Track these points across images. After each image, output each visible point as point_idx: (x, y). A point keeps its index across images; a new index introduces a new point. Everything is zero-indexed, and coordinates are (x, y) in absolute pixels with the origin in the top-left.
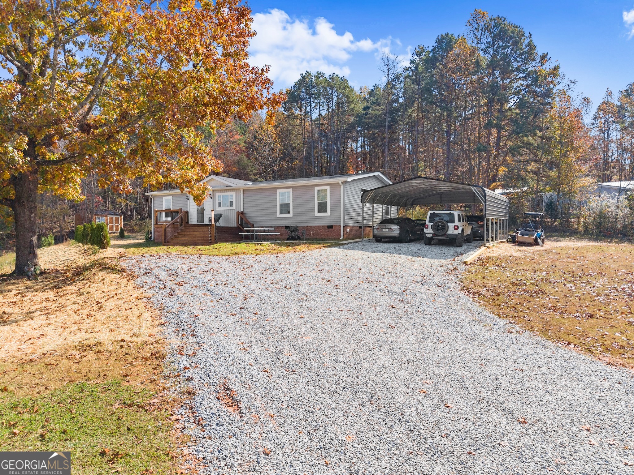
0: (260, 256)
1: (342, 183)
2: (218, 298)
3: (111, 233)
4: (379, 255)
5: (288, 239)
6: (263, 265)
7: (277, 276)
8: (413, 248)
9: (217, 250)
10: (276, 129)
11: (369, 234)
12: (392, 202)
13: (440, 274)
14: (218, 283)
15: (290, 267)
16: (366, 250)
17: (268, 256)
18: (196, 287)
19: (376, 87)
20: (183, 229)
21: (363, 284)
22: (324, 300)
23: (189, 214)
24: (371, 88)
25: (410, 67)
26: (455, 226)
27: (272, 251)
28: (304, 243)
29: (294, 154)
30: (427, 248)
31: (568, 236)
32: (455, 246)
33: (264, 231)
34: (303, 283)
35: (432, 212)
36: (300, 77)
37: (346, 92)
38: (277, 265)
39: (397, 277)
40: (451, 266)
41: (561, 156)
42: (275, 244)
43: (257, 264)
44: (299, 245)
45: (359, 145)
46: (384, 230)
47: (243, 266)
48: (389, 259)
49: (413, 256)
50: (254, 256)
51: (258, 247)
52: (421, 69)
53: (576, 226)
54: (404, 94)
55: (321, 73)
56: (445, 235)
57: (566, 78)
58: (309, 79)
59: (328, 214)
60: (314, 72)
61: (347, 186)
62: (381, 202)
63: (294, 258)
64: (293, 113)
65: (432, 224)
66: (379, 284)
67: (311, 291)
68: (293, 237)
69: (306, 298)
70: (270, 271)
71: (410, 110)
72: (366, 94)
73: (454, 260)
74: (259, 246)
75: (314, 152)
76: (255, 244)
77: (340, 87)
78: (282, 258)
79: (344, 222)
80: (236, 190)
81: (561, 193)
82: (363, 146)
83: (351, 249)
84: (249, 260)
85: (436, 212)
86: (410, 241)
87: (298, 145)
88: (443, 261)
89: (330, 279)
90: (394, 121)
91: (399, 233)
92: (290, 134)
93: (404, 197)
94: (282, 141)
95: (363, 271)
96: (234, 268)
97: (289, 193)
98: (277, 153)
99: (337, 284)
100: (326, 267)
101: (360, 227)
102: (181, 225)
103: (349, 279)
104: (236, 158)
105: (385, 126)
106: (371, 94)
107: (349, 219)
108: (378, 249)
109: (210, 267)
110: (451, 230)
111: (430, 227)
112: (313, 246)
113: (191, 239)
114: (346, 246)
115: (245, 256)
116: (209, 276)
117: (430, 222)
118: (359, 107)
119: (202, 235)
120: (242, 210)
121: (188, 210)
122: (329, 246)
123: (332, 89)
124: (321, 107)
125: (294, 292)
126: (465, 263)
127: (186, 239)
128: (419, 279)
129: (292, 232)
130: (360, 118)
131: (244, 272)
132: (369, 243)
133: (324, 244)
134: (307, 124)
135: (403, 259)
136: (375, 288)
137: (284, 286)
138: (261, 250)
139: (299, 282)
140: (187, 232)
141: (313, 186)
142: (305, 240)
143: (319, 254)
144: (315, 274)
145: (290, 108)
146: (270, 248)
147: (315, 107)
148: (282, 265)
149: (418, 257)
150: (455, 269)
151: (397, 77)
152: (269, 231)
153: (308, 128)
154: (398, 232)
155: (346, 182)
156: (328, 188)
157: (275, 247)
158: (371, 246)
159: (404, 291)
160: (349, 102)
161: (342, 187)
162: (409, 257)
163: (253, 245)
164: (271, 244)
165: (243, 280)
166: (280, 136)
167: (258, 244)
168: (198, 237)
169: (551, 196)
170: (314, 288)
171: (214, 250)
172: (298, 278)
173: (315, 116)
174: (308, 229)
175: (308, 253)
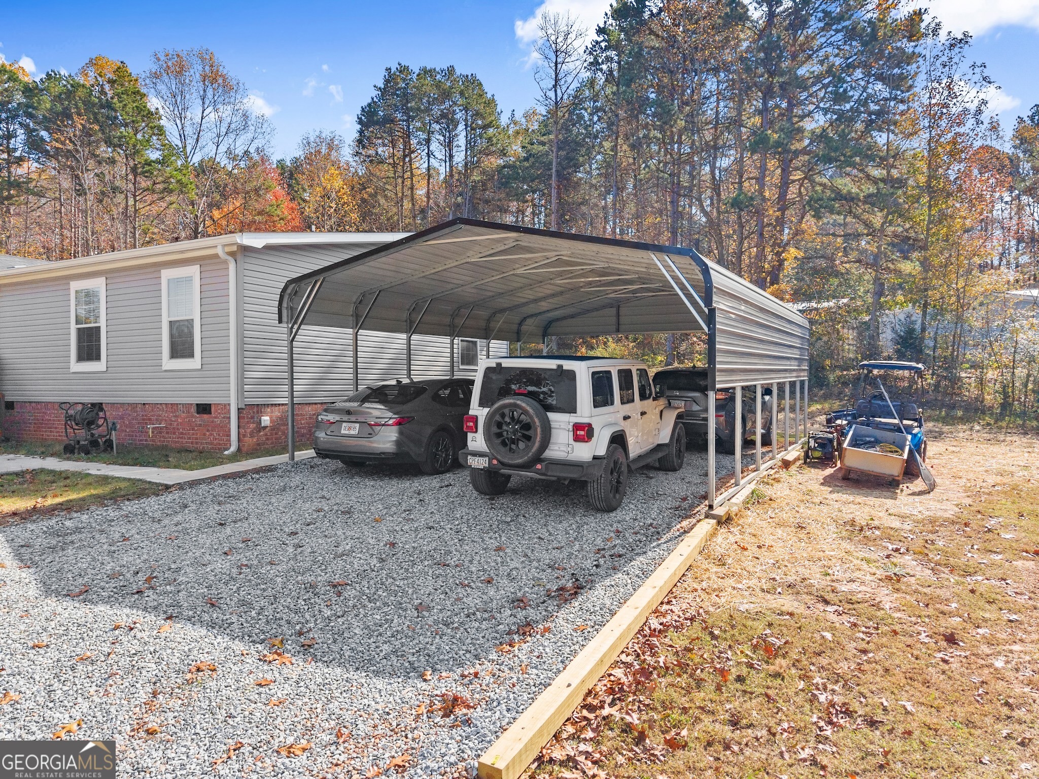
1: (230, 253)
26: (577, 427)
41: (930, 222)
46: (344, 428)
53: (974, 391)
56: (534, 461)
59: (197, 362)
60: (415, 68)
61: (250, 264)
65: (492, 411)
68: (78, 443)
79: (241, 391)
81: (930, 310)
97: (98, 292)
105: (552, 173)
110: (562, 443)
117: (482, 404)
129: (81, 423)
141: (158, 266)
156: (194, 272)
161: (232, 266)
169: (909, 316)
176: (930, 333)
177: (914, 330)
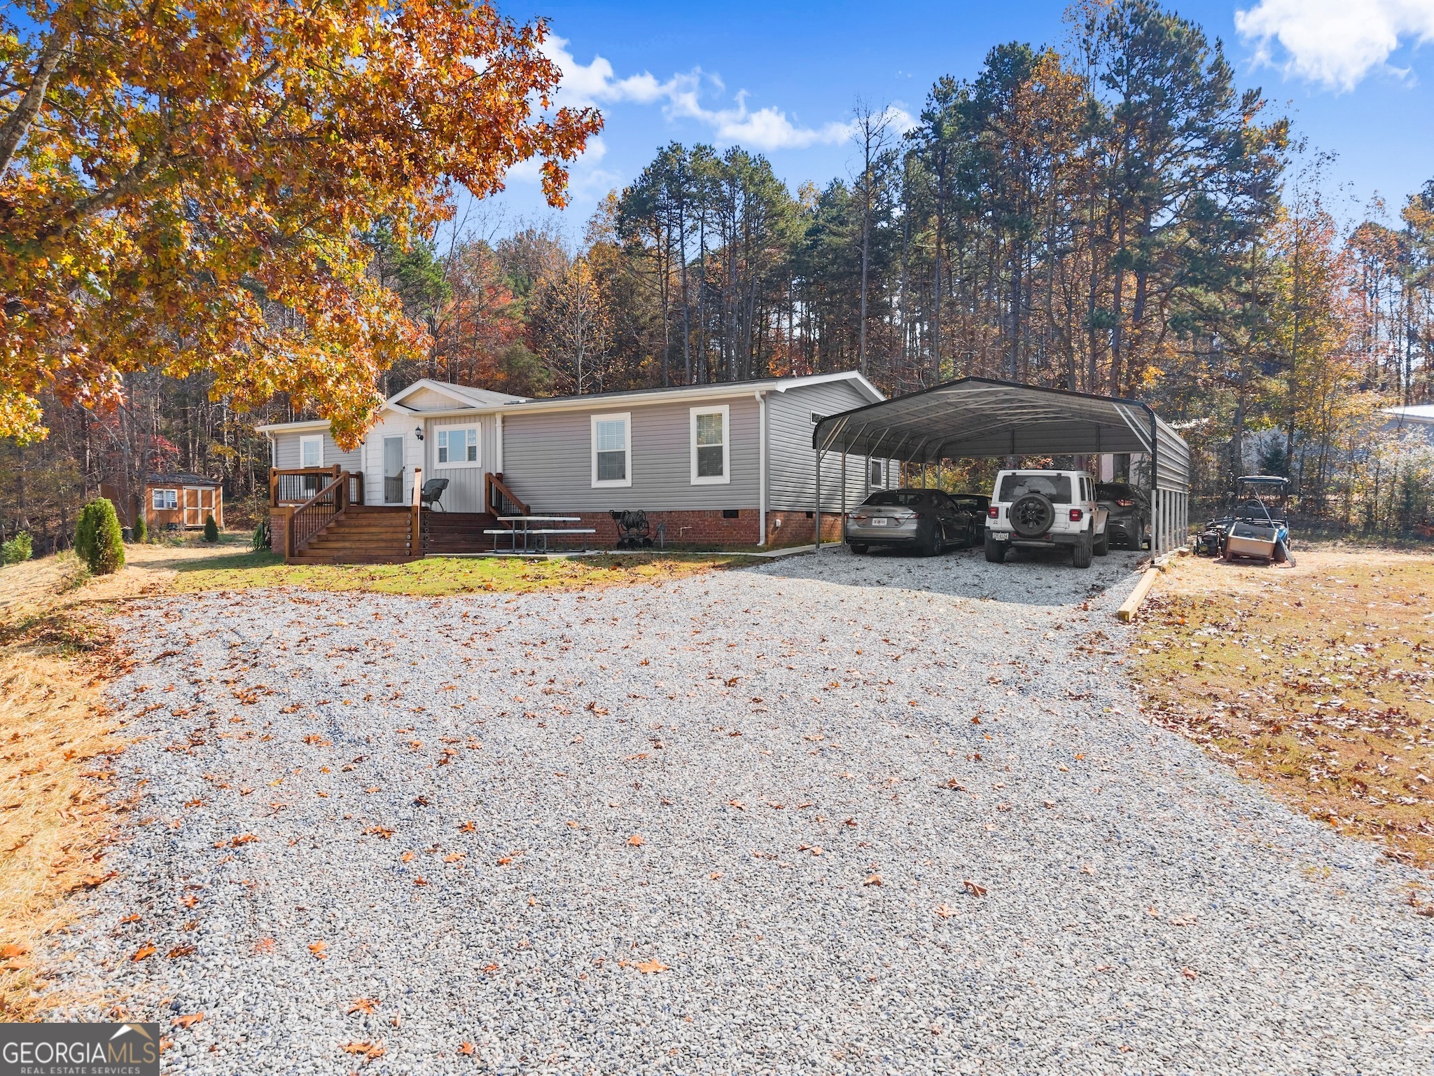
0: (529, 597)
1: (762, 397)
2: (351, 754)
3: (190, 529)
4: (871, 592)
5: (620, 546)
6: (533, 625)
7: (574, 664)
8: (959, 571)
9: (414, 577)
10: (599, 284)
11: (830, 533)
12: (891, 450)
13: (1061, 654)
14: (372, 691)
15: (612, 633)
16: (833, 577)
17: (556, 595)
18: (296, 707)
19: (836, 185)
20: (343, 518)
21: (838, 691)
22: (715, 758)
23: (366, 481)
24: (825, 188)
25: (921, 129)
26: (1072, 512)
27: (567, 581)
28: (659, 558)
29: (643, 340)
30: (995, 573)
31: (1328, 538)
32: (1069, 566)
33: (554, 525)
34: (648, 691)
35: (1009, 473)
36: (655, 155)
37: (767, 191)
38: (577, 627)
39: (939, 665)
40: (1085, 626)
41: (1296, 341)
42: (579, 559)
43: (516, 622)
44: (646, 563)
45: (796, 321)
46: (875, 522)
47: (473, 629)
48: (902, 604)
49: (967, 594)
50: (512, 595)
51: (530, 569)
52: (948, 129)
53: (1340, 512)
54: (905, 199)
55: (705, 148)
56: (1045, 535)
57: (1310, 148)
58: (679, 161)
59: (725, 478)
60: (689, 146)
61: (775, 405)
62: (864, 448)
63: (630, 601)
64: (639, 244)
65: (1009, 504)
66: (891, 692)
67: (674, 723)
68: (631, 540)
69: (653, 753)
70: (552, 645)
71: (920, 236)
72: (813, 200)
73: (1085, 609)
74: (535, 565)
75: (689, 338)
76: (524, 559)
77: (751, 179)
78: (595, 604)
79: (767, 500)
80: (484, 417)
81: (1296, 431)
82: (805, 324)
83: (791, 574)
84: (494, 609)
85: (1019, 472)
86: (945, 551)
87: (653, 319)
88: (1055, 610)
89: (735, 673)
90: (882, 261)
91: (917, 531)
92: (632, 293)
93: (921, 436)
94: (612, 311)
95: (832, 644)
96: (441, 637)
97: (622, 424)
98: (602, 338)
99: (756, 693)
100: (721, 632)
101: (809, 514)
102: (339, 508)
103: (794, 675)
104: (502, 351)
105: (860, 274)
106: (824, 201)
107: (780, 493)
108: (864, 574)
109: (368, 634)
110: (1062, 523)
111: (1002, 513)
112: (686, 564)
113: (358, 545)
114: (776, 565)
115: (487, 597)
116: (353, 667)
117: (1002, 499)
118: (798, 229)
119: (389, 536)
120: (500, 470)
121: (363, 470)
122: (730, 567)
123: (732, 182)
124: (706, 229)
125: (617, 727)
126: (1122, 617)
127: (347, 544)
128: (1006, 673)
129: (629, 526)
130: (798, 255)
131: (468, 653)
132: (836, 558)
133: (714, 558)
134: (673, 268)
135: (941, 605)
136: (879, 708)
137: (586, 703)
138: (538, 578)
139: (636, 688)
140: (349, 526)
141: (687, 405)
142: (666, 547)
143: (702, 590)
144: (686, 657)
145: (631, 232)
146: (565, 571)
147: (694, 228)
148: (591, 627)
149: (983, 598)
150: (1099, 635)
151: (887, 159)
152: (565, 525)
153: (676, 279)
154: (914, 527)
155: (773, 394)
156: (724, 410)
157: (579, 567)
158: (841, 567)
159: (975, 721)
160: (775, 216)
161: (762, 407)
162: (958, 600)
163: (521, 562)
164: (570, 559)
165: (457, 683)
166: (607, 297)
167: (532, 560)
168: (377, 541)
169: (1275, 438)
170: (682, 712)
171: (408, 578)
172: (635, 671)
173: (692, 253)
174: (672, 519)
175: (670, 587)
176: (1296, 454)
177: (1280, 452)
